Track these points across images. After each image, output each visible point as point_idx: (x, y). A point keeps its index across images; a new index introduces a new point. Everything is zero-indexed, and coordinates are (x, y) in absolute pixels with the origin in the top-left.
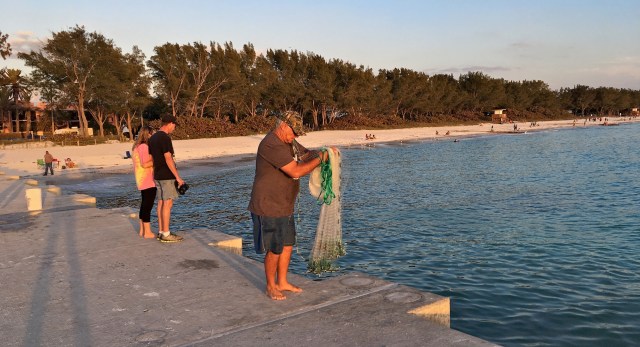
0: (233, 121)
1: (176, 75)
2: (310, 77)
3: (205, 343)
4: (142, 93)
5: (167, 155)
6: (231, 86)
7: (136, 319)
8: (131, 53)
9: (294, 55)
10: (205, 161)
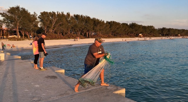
0: (63, 35)
1: (46, 21)
2: (86, 23)
3: (52, 101)
4: (36, 26)
5: (42, 44)
6: (63, 24)
7: (32, 93)
8: (33, 14)
9: (82, 16)
10: (54, 46)
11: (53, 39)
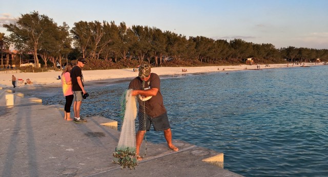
0: (114, 61)
1: (85, 37)
2: (154, 39)
3: (97, 175)
4: (67, 46)
5: (79, 78)
6: (114, 43)
7: (62, 163)
8: (62, 25)
9: (146, 28)
10: (99, 81)
11: (97, 69)
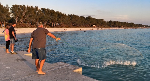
0: (32, 24)
1: (17, 12)
2: (51, 15)
3: (22, 80)
4: (8, 16)
5: (13, 32)
6: (32, 16)
7: (4, 74)
8: (6, 6)
9: (48, 10)
10: (24, 34)
11: (23, 28)
